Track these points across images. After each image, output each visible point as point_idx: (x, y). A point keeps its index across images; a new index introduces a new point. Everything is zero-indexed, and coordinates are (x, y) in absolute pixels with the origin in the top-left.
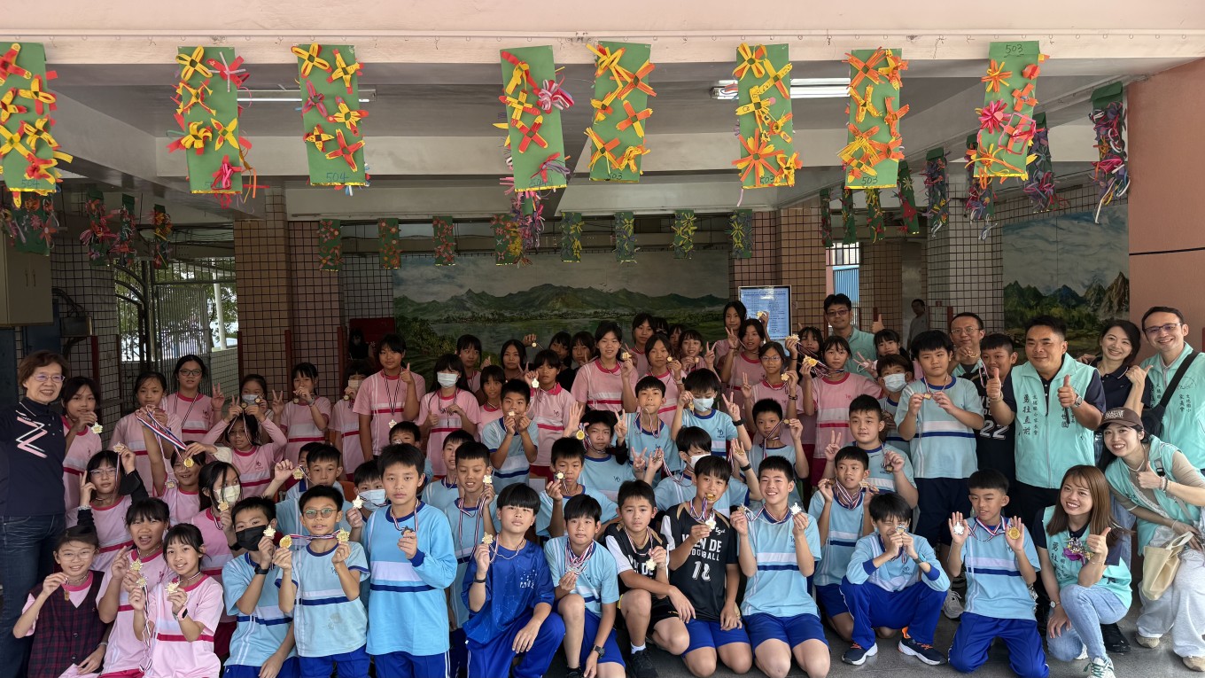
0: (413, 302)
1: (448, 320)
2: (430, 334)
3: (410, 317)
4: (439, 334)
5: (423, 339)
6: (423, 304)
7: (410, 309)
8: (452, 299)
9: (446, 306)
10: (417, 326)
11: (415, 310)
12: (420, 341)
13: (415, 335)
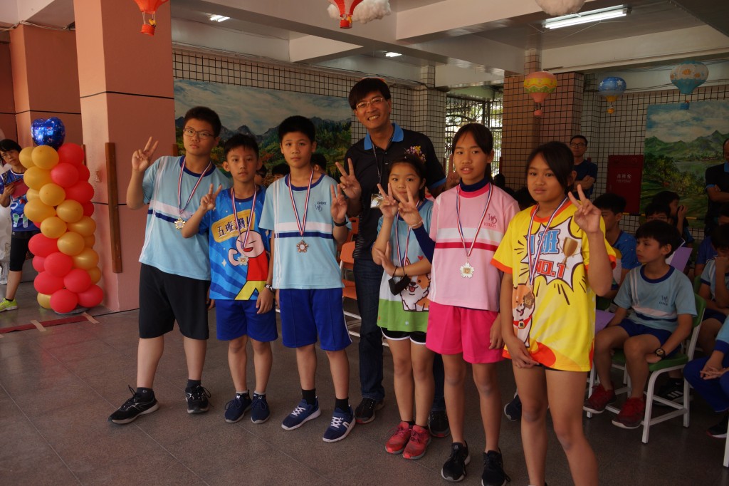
0: (662, 142)
1: (691, 159)
2: (672, 170)
3: (656, 155)
4: (681, 171)
5: (666, 174)
6: (670, 143)
7: (659, 148)
8: (697, 140)
9: (691, 145)
10: (662, 163)
11: (661, 150)
12: (663, 175)
13: (660, 170)
